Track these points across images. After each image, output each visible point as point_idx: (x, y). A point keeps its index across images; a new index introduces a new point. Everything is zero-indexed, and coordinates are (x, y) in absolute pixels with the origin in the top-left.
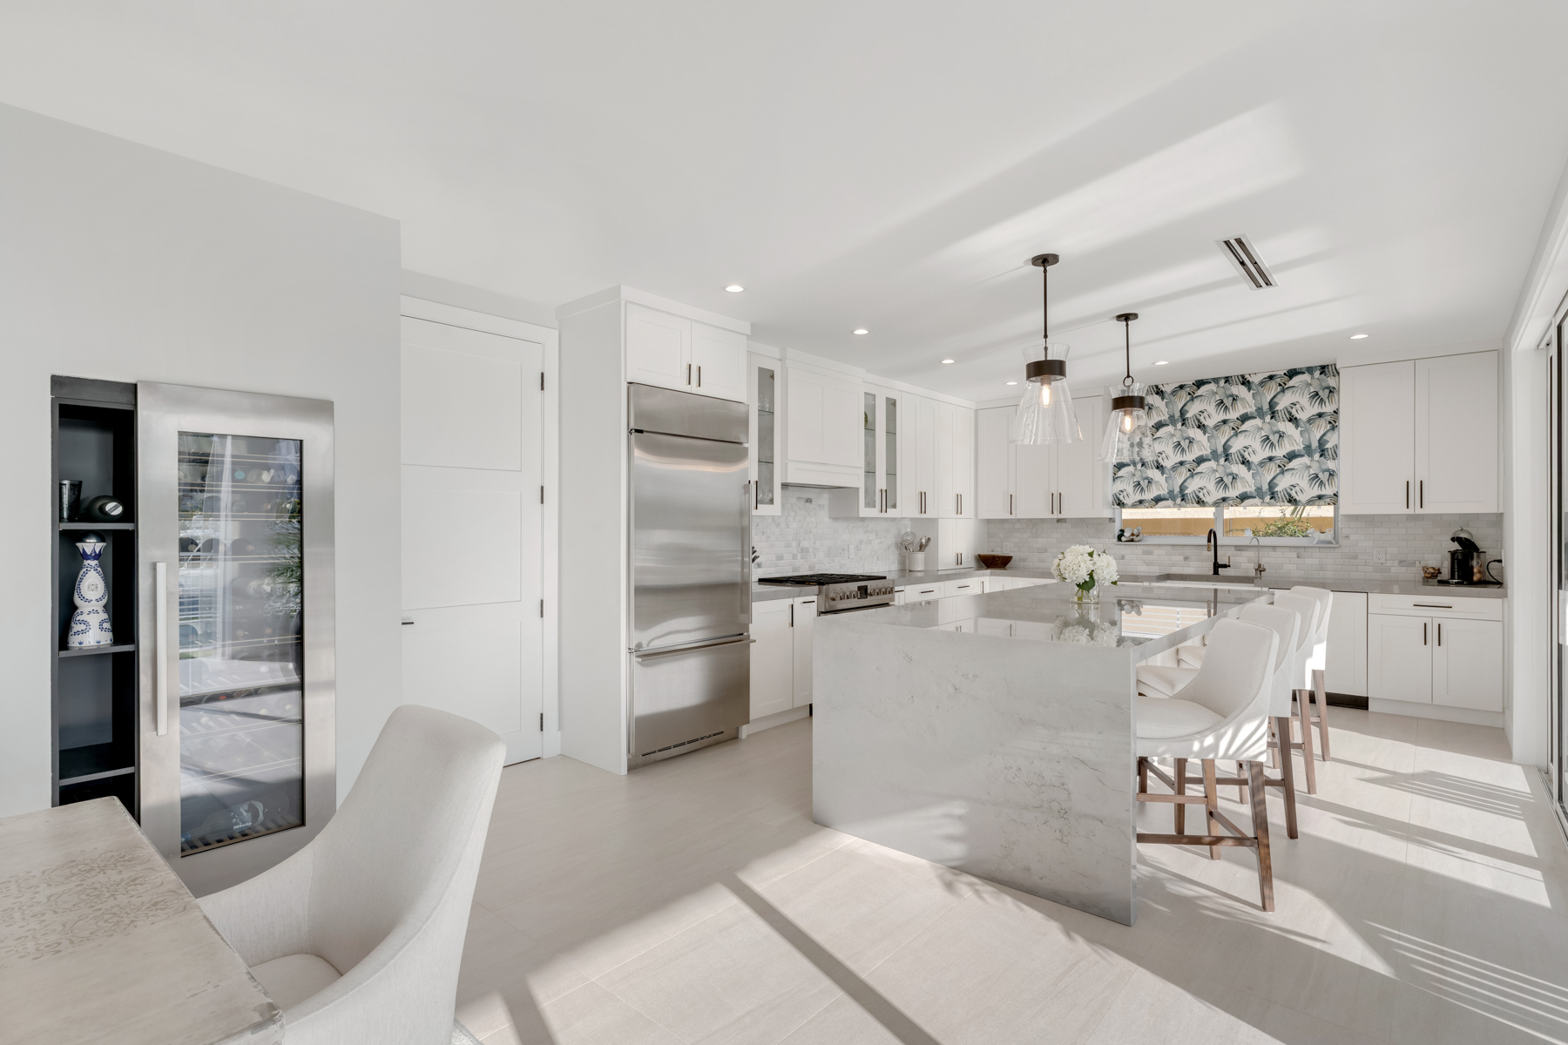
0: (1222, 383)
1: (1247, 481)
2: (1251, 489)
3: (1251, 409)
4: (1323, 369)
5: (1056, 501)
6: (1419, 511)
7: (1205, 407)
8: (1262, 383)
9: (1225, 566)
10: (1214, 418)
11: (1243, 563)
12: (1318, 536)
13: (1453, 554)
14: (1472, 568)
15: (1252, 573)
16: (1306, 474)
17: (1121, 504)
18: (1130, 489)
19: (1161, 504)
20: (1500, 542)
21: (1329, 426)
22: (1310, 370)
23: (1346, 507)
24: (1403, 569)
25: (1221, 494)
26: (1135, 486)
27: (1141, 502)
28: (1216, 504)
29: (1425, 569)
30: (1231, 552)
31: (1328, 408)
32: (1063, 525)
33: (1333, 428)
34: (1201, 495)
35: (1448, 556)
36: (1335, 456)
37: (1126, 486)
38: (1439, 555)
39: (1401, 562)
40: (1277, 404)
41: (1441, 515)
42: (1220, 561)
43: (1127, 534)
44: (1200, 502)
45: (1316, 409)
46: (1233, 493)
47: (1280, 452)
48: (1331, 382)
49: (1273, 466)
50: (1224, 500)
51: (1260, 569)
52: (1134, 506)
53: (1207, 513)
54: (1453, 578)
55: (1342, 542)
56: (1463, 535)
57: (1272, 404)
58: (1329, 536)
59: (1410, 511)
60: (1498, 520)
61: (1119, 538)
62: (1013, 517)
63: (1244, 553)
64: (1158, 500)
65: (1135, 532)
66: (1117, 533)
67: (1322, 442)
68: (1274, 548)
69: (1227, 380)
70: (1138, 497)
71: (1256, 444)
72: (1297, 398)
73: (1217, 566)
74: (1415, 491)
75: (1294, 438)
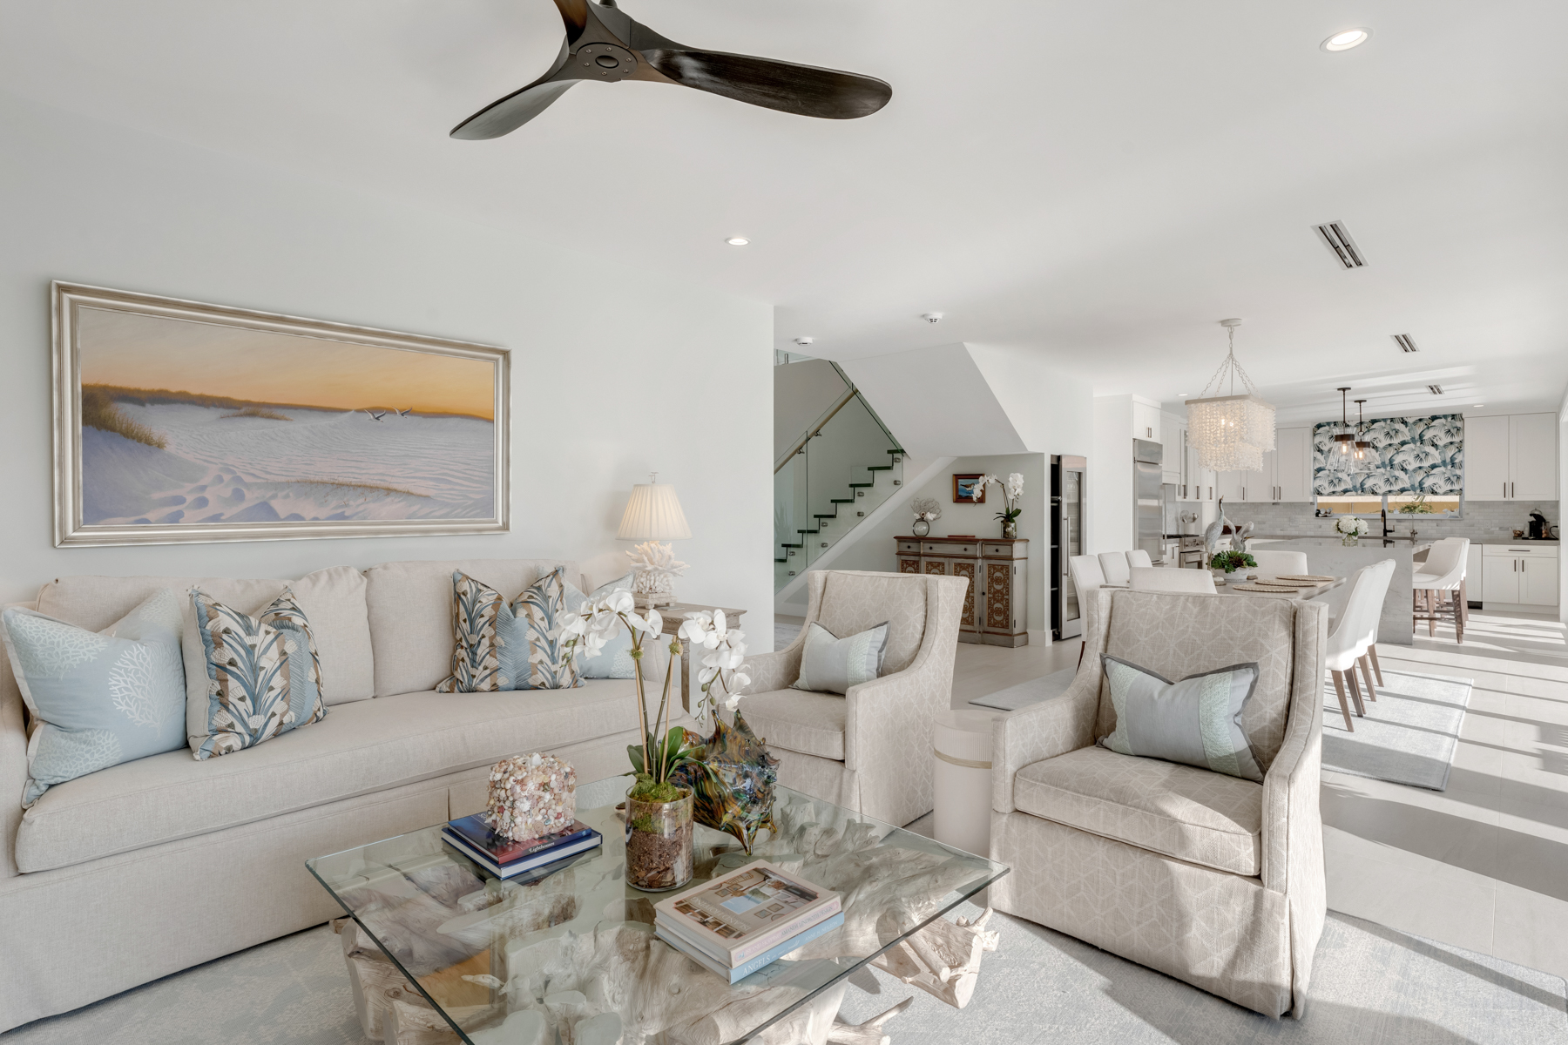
0: (1389, 422)
1: (1405, 480)
2: (1407, 485)
3: (1408, 438)
4: (1453, 416)
5: (1277, 491)
6: (1511, 499)
7: (1377, 435)
8: (1415, 423)
9: (1391, 531)
10: (1382, 442)
11: (1402, 529)
12: (1450, 513)
13: (1531, 523)
14: (1541, 530)
15: (1409, 535)
16: (1443, 477)
17: (1319, 494)
18: (1326, 485)
19: (1347, 494)
20: (1557, 516)
21: (1457, 450)
22: (1445, 417)
23: (1468, 497)
24: (1502, 532)
25: (1388, 488)
26: (1330, 483)
27: (1334, 492)
28: (1385, 494)
29: (1515, 532)
30: (1395, 523)
31: (1456, 439)
32: (1277, 506)
33: (1460, 451)
34: (1375, 489)
35: (1528, 524)
36: (1461, 467)
37: (1323, 482)
38: (1523, 525)
39: (1500, 528)
40: (1424, 436)
41: (1524, 502)
42: (1388, 529)
43: (1323, 512)
44: (1374, 493)
45: (1449, 440)
46: (1395, 488)
47: (1426, 464)
48: (1459, 424)
49: (1422, 472)
50: (1390, 491)
51: (1414, 533)
52: (1329, 495)
53: (1378, 499)
54: (1530, 536)
55: (1465, 516)
56: (1536, 513)
57: (1421, 436)
58: (1456, 513)
59: (1506, 499)
60: (1556, 504)
61: (1317, 515)
62: (1245, 501)
63: (1402, 524)
64: (1345, 491)
65: (1328, 511)
66: (1315, 512)
67: (1452, 459)
68: (1422, 520)
69: (1392, 420)
70: (1332, 489)
71: (1411, 459)
72: (1437, 433)
73: (1386, 531)
74: (1509, 488)
75: (1435, 456)
